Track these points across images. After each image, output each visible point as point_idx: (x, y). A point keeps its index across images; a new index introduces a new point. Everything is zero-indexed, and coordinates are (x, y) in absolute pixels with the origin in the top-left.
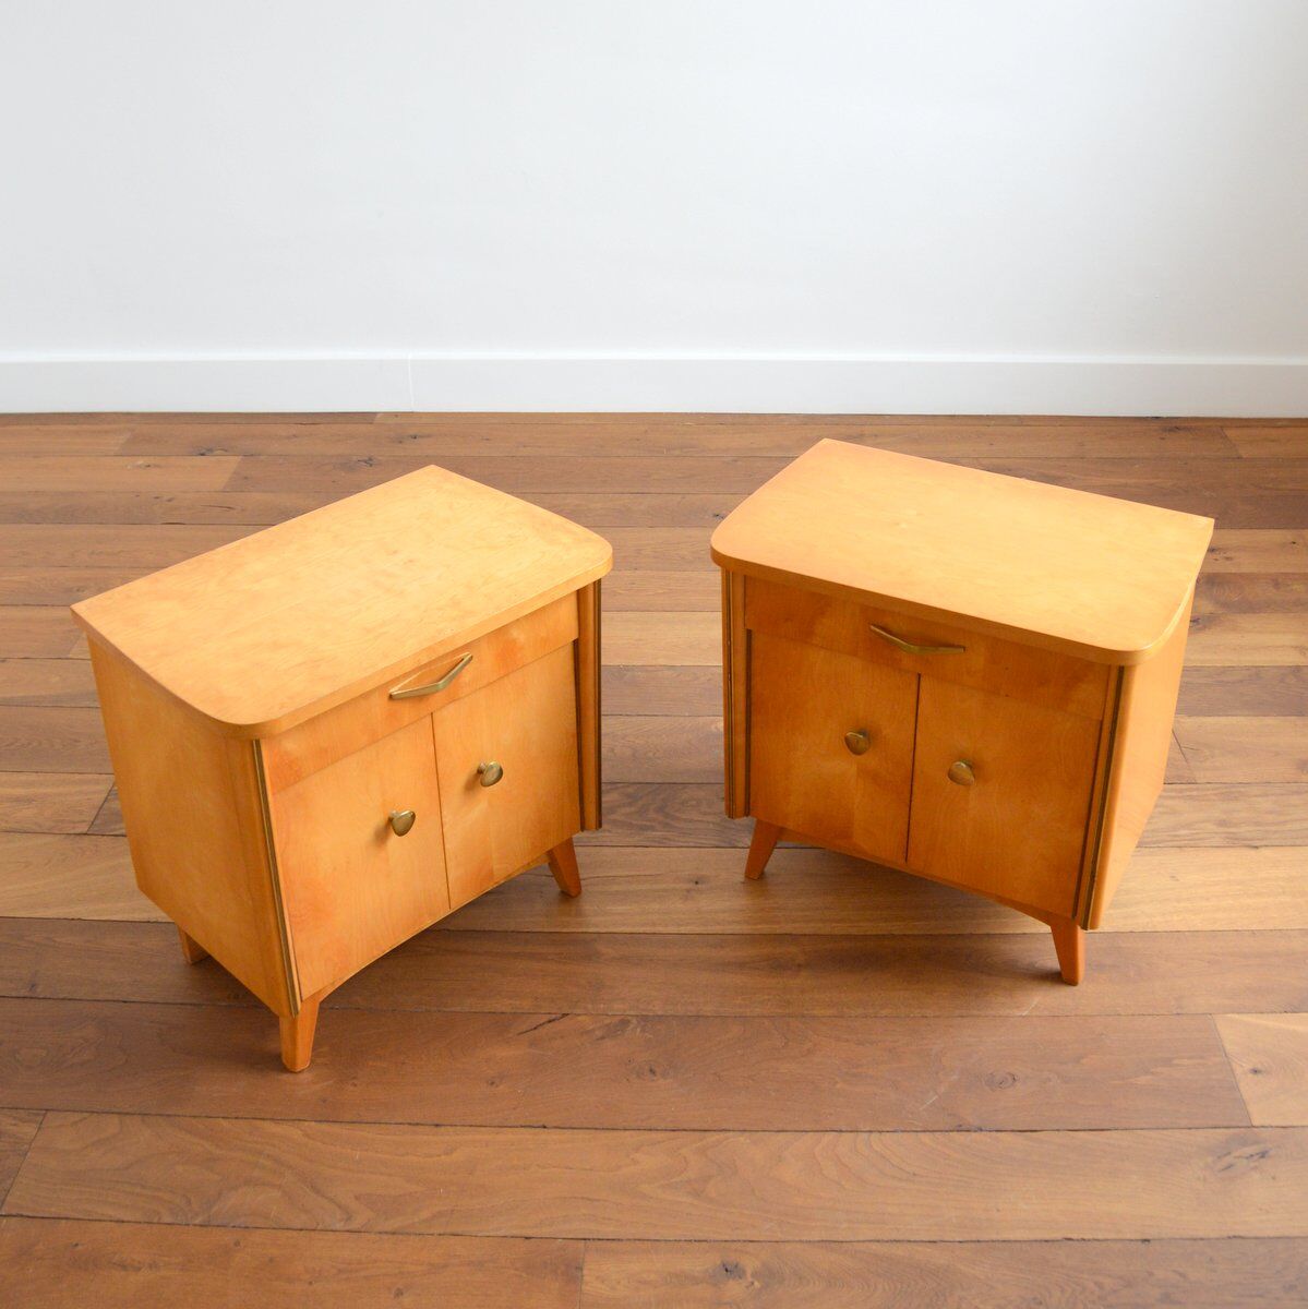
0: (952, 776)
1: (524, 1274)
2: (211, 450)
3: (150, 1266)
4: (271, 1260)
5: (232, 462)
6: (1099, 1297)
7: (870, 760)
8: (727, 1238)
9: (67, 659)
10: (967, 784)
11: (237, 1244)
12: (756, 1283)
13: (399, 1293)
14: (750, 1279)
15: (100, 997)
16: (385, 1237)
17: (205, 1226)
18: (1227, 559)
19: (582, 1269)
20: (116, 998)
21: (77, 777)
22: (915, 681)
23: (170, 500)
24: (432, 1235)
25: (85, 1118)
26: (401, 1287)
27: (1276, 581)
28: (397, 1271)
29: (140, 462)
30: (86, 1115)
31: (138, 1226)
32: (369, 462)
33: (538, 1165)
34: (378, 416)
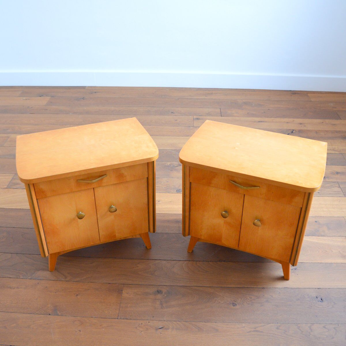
0: (254, 224)
1: (108, 292)
2: (43, 95)
3: (17, 288)
4: (46, 287)
5: (48, 98)
6: (250, 301)
7: (228, 219)
8: (159, 284)
9: (3, 146)
10: (258, 226)
11: (38, 283)
12: (165, 295)
13: (77, 295)
14: (164, 294)
15: (8, 226)
16: (74, 282)
17: (31, 279)
18: (305, 126)
19: (122, 291)
20: (12, 226)
21: (5, 174)
22: (243, 196)
23: (31, 108)
24: (86, 282)
25: (3, 254)
26: (77, 294)
27: (317, 132)
28: (77, 290)
29: (24, 98)
30: (3, 253)
31: (14, 279)
32: (83, 98)
33: (113, 267)
34: (86, 87)
